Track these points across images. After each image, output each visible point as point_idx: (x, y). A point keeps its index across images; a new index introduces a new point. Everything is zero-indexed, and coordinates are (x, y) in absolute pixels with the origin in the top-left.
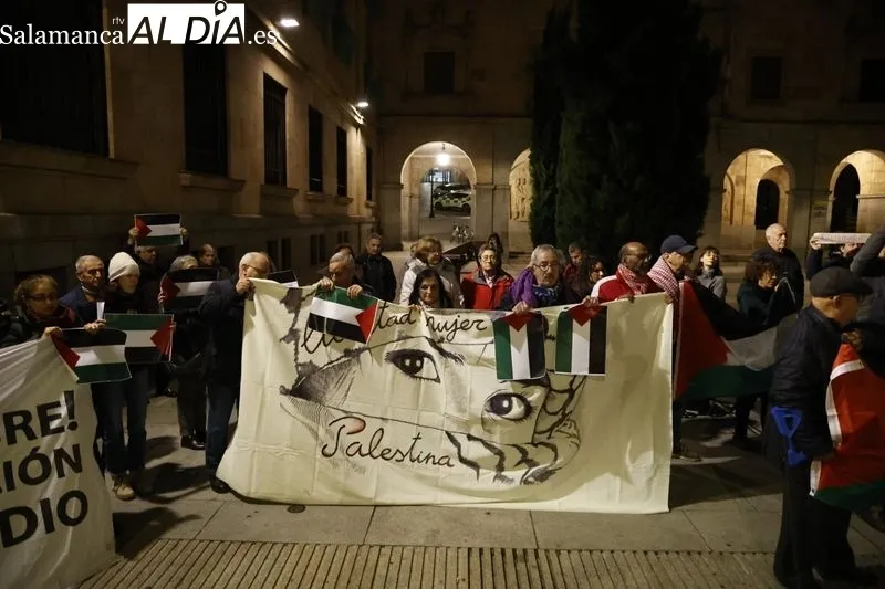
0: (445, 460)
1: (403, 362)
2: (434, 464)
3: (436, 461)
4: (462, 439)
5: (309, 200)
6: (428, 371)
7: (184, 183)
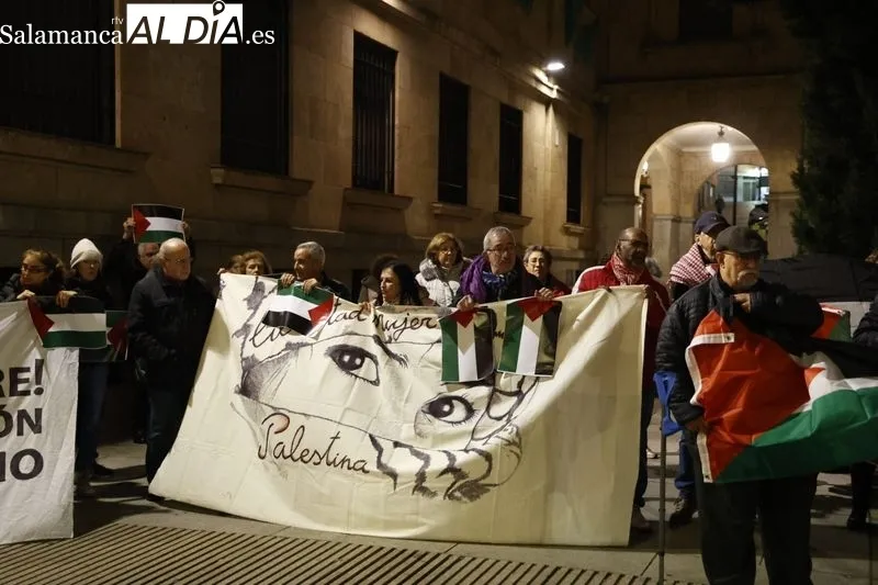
0: (360, 465)
1: (341, 357)
2: (349, 468)
3: (352, 465)
4: (387, 445)
5: (436, 215)
6: (368, 370)
7: (218, 180)
